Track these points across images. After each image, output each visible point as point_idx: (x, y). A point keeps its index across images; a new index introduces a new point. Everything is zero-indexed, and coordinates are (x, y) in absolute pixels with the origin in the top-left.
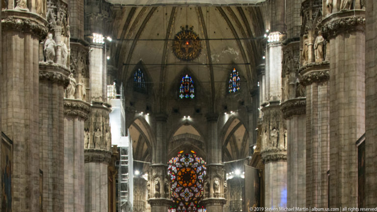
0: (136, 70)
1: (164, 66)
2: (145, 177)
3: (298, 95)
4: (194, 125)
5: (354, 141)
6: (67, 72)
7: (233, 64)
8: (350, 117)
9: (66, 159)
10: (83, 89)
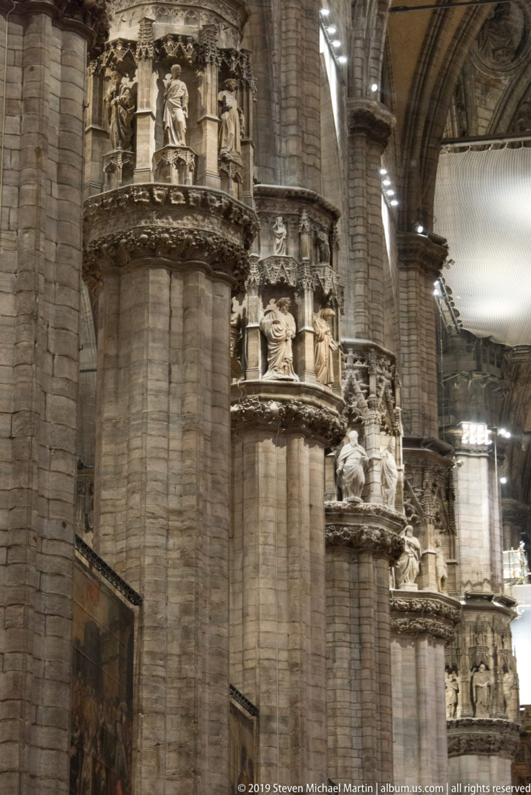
6: (397, 523)
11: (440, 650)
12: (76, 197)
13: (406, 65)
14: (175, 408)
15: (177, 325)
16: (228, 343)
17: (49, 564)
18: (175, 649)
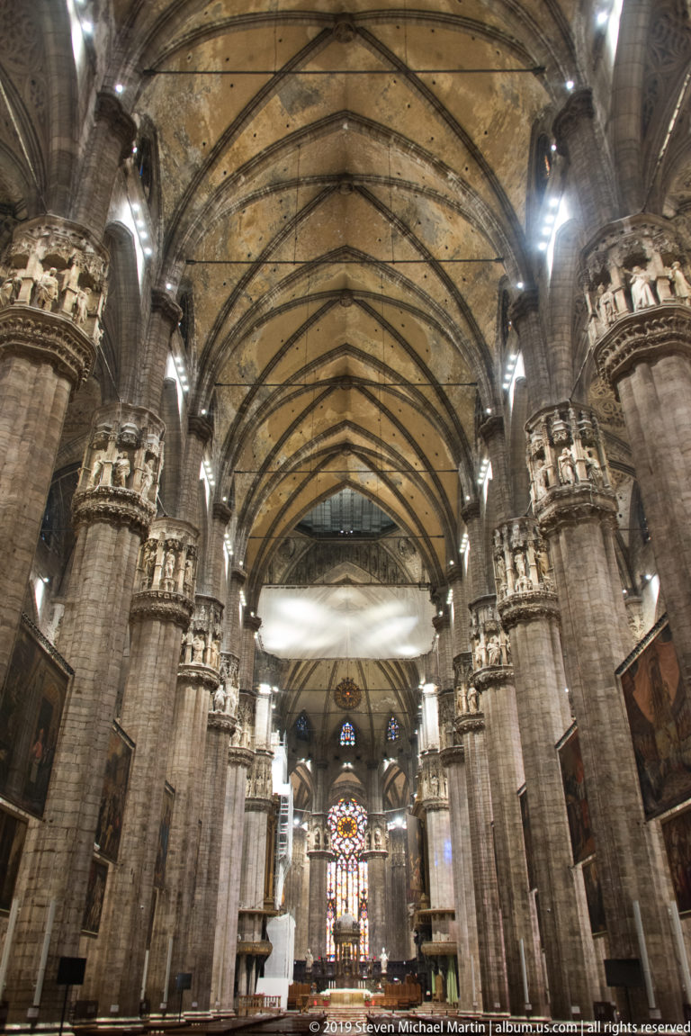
0: (299, 718)
1: (326, 714)
2: (305, 826)
3: (455, 743)
4: (355, 772)
5: (515, 791)
6: (234, 721)
7: (392, 713)
8: (509, 766)
9: (226, 808)
10: (248, 737)
11: (245, 770)
12: (129, 593)
13: (253, 557)
14: (157, 673)
15: (161, 643)
16: (179, 649)
17: (101, 730)
18: (146, 765)
